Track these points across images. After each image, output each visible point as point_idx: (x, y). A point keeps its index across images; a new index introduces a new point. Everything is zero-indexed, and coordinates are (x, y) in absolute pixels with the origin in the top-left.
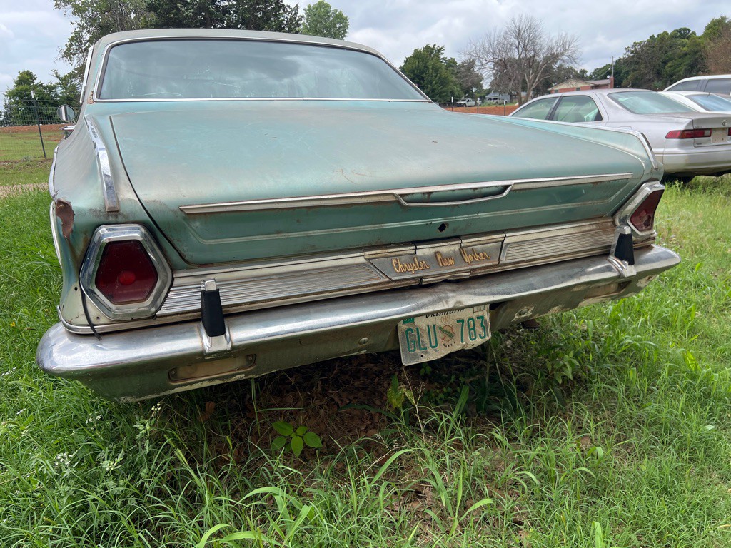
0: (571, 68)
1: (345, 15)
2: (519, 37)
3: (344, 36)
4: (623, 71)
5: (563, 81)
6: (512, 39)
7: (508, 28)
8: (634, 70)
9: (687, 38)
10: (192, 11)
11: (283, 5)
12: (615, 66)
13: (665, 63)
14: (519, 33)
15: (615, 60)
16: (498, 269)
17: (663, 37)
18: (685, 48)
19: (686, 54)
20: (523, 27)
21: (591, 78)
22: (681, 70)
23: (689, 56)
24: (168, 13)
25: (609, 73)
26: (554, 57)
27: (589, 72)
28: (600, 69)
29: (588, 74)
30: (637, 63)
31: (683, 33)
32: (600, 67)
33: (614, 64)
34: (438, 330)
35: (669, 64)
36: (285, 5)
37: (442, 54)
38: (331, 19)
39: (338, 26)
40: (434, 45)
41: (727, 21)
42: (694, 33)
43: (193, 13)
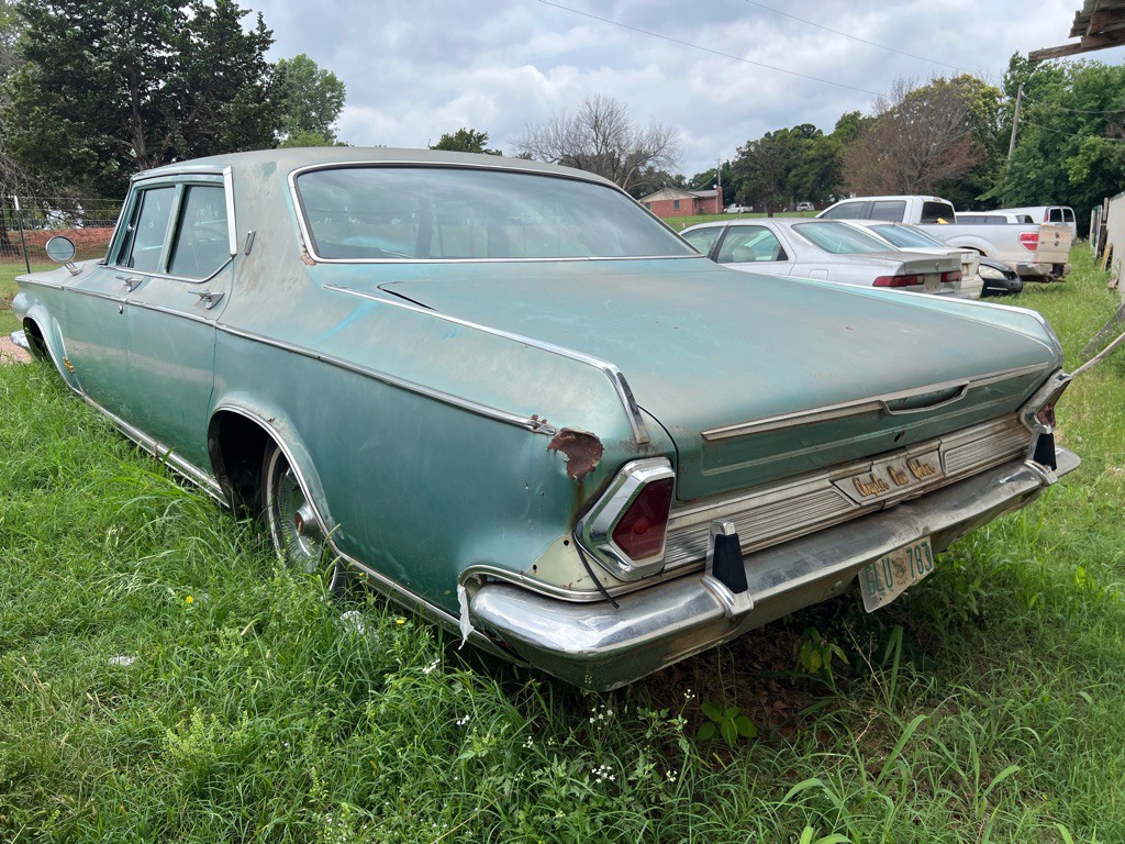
0: (664, 173)
1: (339, 80)
2: (596, 126)
3: (339, 111)
4: (734, 179)
5: (656, 190)
6: (586, 129)
7: (581, 113)
8: (749, 179)
9: (812, 138)
10: (109, 63)
11: (264, 64)
12: (722, 172)
13: (788, 170)
14: (597, 122)
15: (721, 163)
16: (944, 484)
17: (782, 136)
18: (812, 152)
19: (813, 160)
20: (602, 112)
21: (690, 187)
22: (808, 181)
23: (817, 163)
24: (63, 63)
25: (715, 181)
26: (640, 157)
27: (689, 178)
28: (702, 175)
29: (687, 181)
30: (751, 169)
31: (806, 131)
32: (701, 172)
33: (721, 168)
34: (891, 565)
35: (793, 173)
36: (268, 63)
37: (484, 144)
38: (318, 83)
39: (328, 95)
40: (472, 131)
41: (860, 118)
42: (820, 131)
43: (110, 67)
